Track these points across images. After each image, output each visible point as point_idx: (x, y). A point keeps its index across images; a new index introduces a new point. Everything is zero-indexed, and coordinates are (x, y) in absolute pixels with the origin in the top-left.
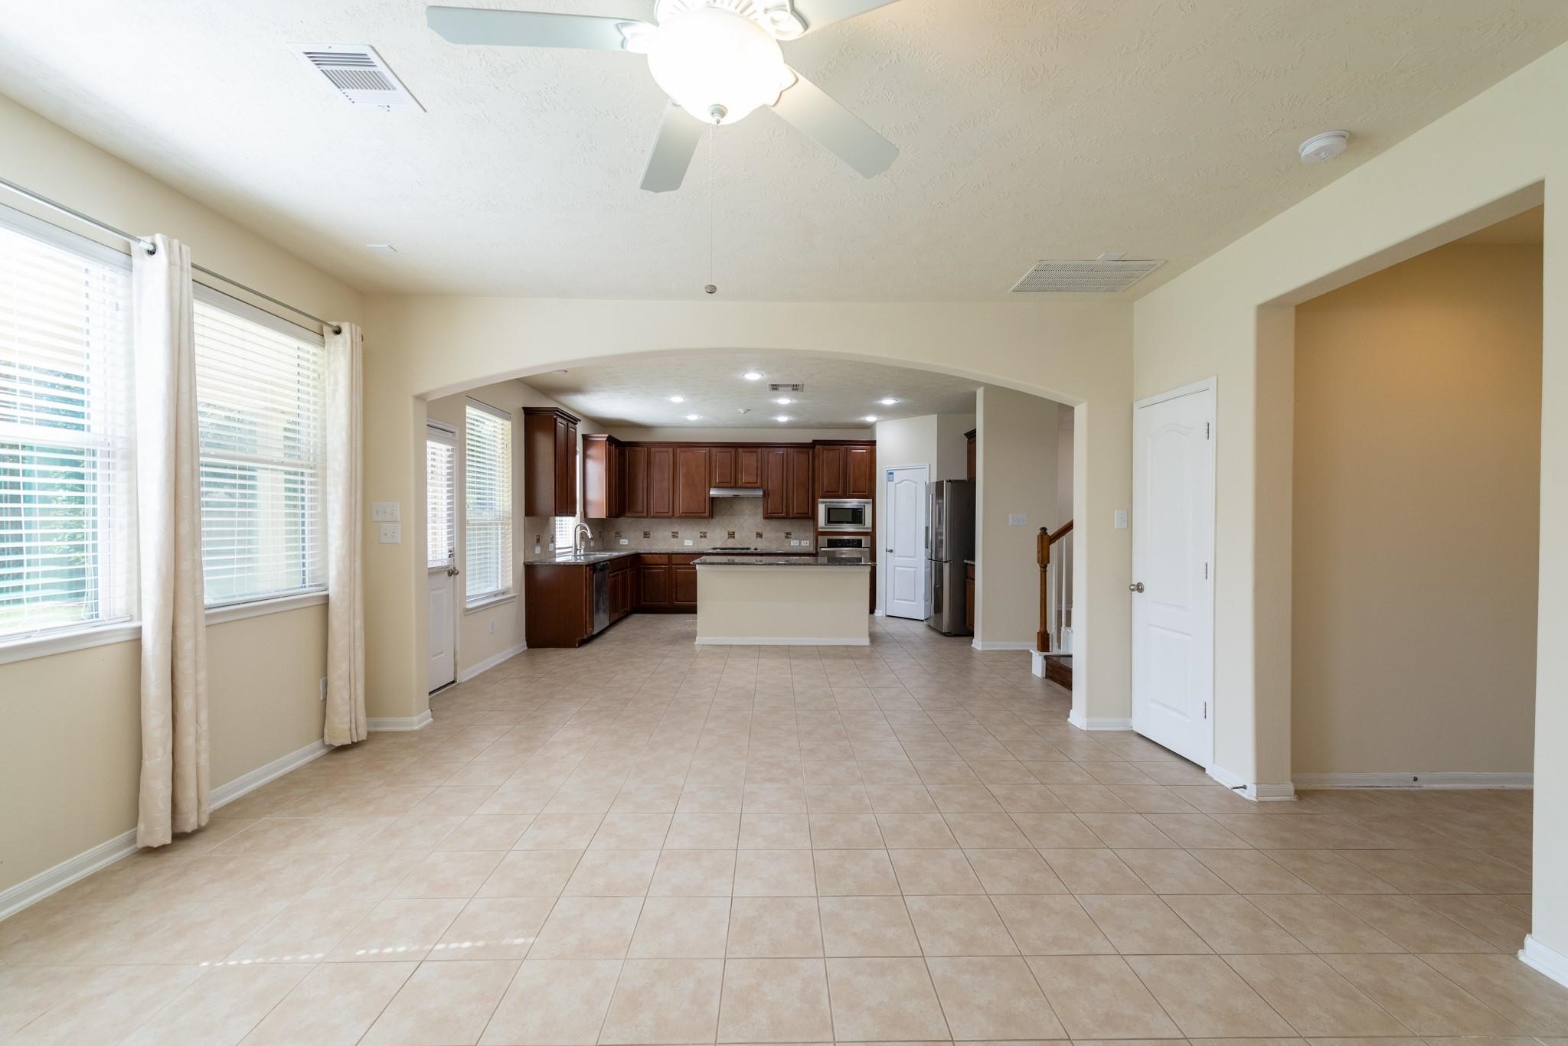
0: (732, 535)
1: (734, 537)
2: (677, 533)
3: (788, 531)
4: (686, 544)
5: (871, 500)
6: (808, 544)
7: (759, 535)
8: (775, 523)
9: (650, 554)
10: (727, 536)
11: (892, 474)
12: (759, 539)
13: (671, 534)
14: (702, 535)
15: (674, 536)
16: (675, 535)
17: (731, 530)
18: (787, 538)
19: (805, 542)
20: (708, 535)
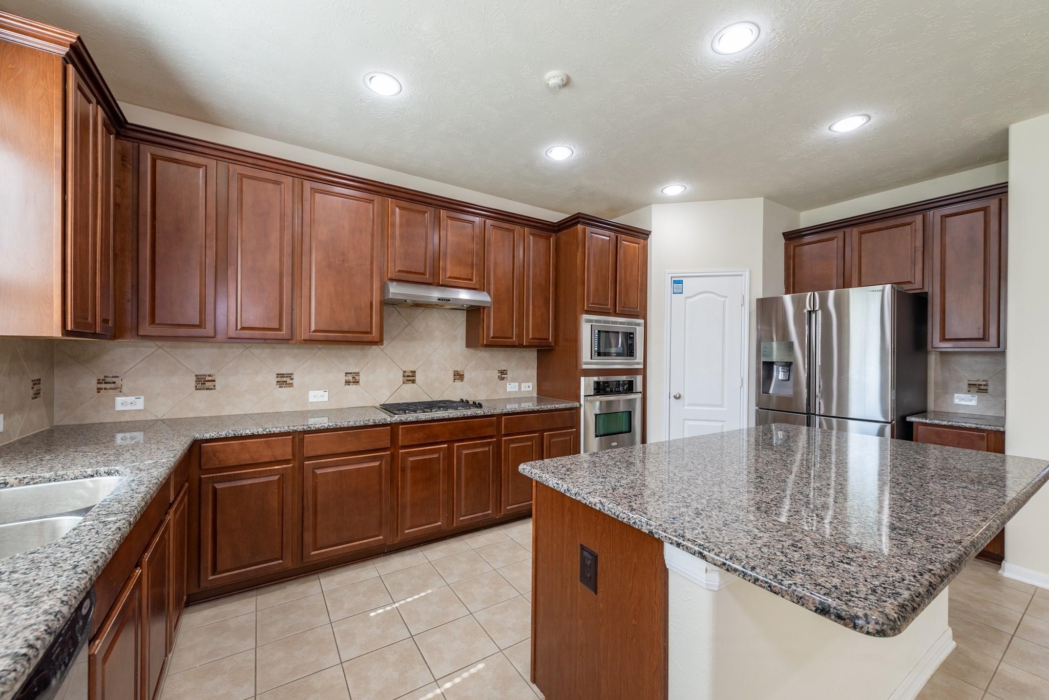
0: (410, 378)
1: (413, 382)
2: (290, 376)
3: (503, 368)
4: (311, 399)
5: (642, 321)
6: (531, 389)
7: (459, 376)
8: (484, 355)
9: (235, 438)
10: (401, 379)
11: (681, 282)
12: (458, 383)
13: (274, 379)
14: (350, 378)
15: (281, 384)
16: (284, 380)
17: (409, 368)
18: (502, 379)
19: (527, 384)
20: (362, 378)
